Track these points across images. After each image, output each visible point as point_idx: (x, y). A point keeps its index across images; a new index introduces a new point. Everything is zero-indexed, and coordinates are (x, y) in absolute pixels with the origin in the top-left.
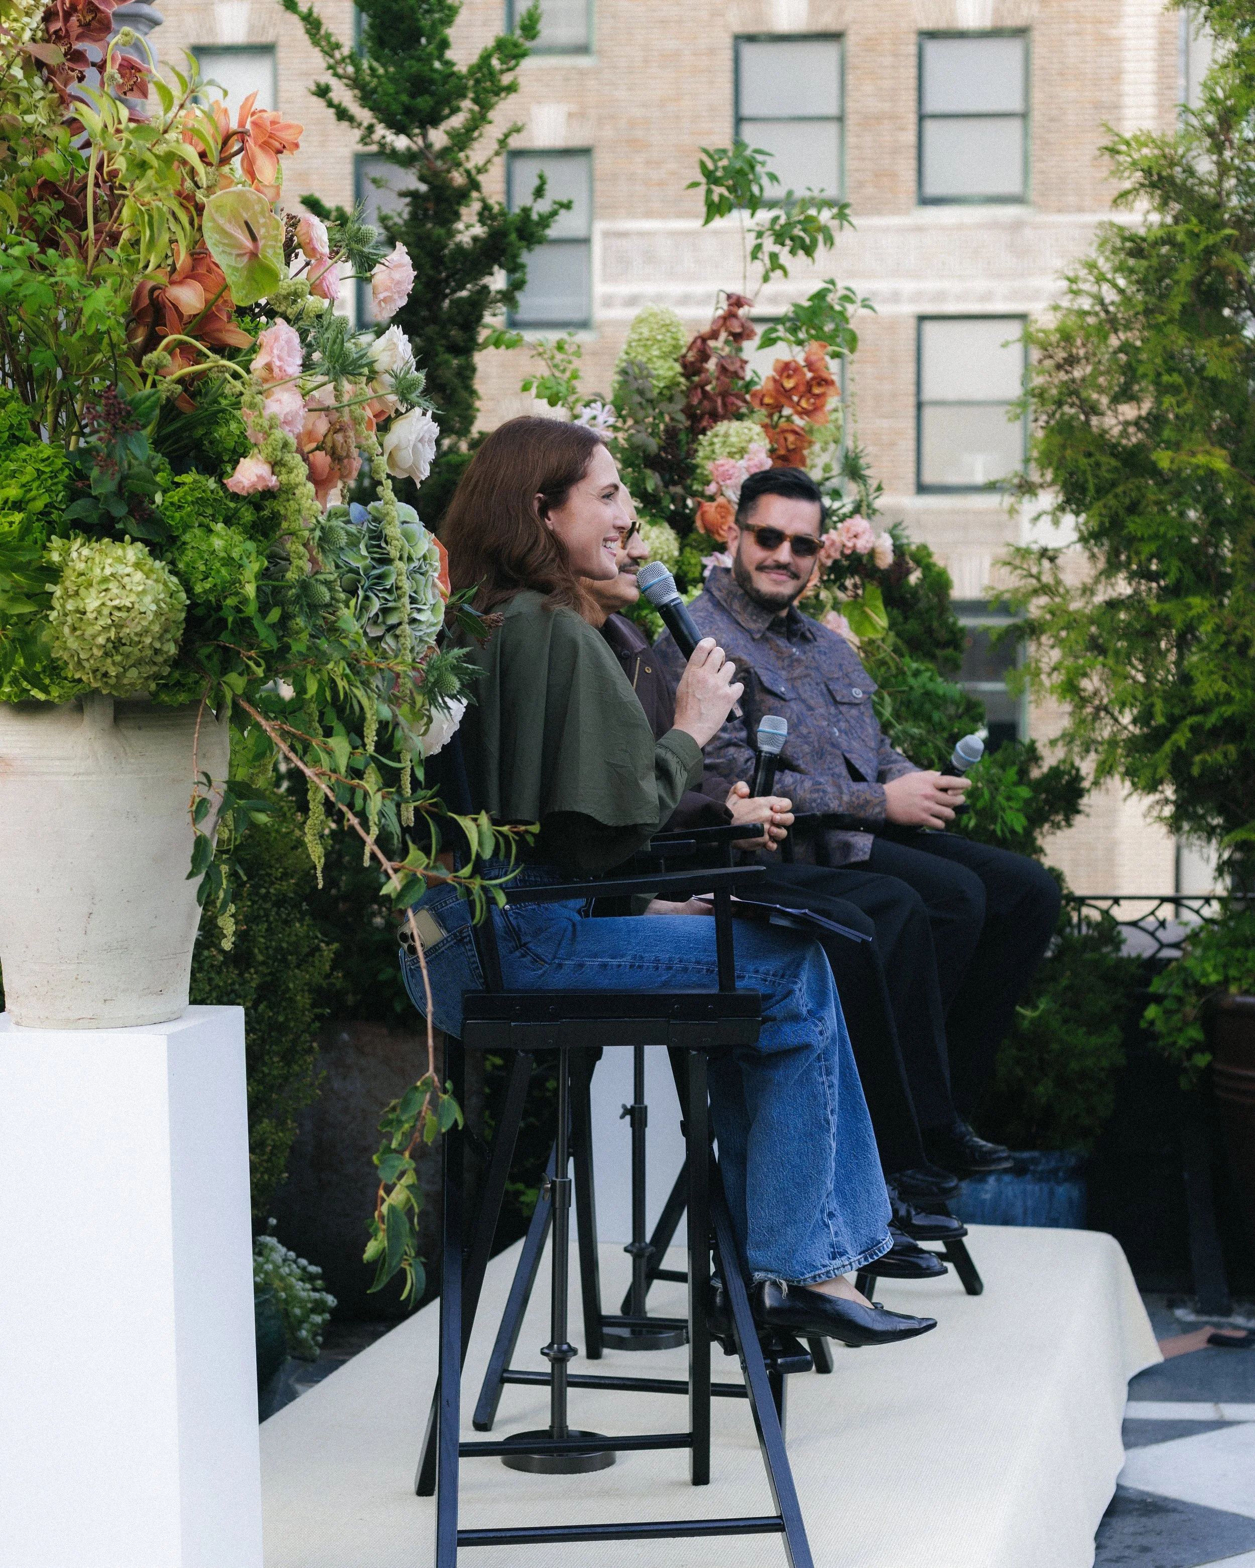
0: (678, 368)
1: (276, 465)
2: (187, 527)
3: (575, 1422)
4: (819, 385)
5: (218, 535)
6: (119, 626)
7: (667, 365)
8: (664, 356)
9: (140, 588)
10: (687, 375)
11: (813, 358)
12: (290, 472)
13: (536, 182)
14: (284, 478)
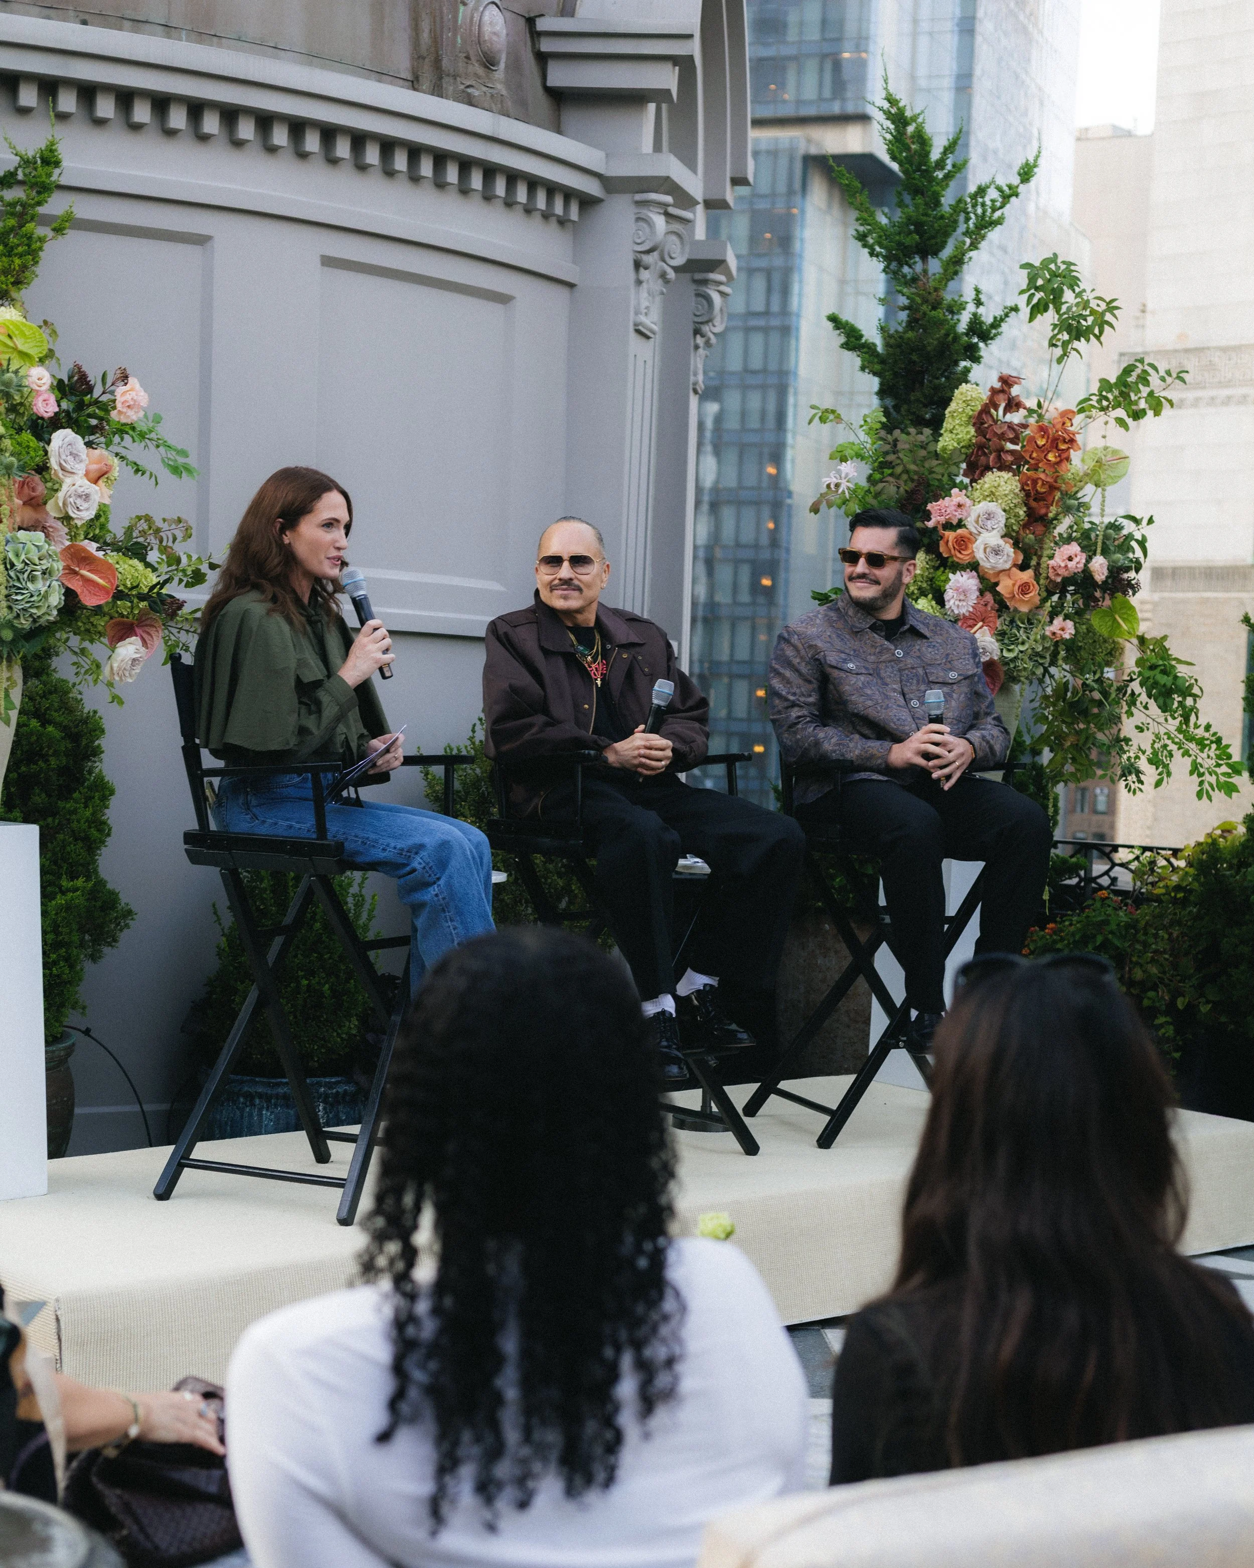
4: (1064, 441)
7: (965, 431)
8: (965, 424)
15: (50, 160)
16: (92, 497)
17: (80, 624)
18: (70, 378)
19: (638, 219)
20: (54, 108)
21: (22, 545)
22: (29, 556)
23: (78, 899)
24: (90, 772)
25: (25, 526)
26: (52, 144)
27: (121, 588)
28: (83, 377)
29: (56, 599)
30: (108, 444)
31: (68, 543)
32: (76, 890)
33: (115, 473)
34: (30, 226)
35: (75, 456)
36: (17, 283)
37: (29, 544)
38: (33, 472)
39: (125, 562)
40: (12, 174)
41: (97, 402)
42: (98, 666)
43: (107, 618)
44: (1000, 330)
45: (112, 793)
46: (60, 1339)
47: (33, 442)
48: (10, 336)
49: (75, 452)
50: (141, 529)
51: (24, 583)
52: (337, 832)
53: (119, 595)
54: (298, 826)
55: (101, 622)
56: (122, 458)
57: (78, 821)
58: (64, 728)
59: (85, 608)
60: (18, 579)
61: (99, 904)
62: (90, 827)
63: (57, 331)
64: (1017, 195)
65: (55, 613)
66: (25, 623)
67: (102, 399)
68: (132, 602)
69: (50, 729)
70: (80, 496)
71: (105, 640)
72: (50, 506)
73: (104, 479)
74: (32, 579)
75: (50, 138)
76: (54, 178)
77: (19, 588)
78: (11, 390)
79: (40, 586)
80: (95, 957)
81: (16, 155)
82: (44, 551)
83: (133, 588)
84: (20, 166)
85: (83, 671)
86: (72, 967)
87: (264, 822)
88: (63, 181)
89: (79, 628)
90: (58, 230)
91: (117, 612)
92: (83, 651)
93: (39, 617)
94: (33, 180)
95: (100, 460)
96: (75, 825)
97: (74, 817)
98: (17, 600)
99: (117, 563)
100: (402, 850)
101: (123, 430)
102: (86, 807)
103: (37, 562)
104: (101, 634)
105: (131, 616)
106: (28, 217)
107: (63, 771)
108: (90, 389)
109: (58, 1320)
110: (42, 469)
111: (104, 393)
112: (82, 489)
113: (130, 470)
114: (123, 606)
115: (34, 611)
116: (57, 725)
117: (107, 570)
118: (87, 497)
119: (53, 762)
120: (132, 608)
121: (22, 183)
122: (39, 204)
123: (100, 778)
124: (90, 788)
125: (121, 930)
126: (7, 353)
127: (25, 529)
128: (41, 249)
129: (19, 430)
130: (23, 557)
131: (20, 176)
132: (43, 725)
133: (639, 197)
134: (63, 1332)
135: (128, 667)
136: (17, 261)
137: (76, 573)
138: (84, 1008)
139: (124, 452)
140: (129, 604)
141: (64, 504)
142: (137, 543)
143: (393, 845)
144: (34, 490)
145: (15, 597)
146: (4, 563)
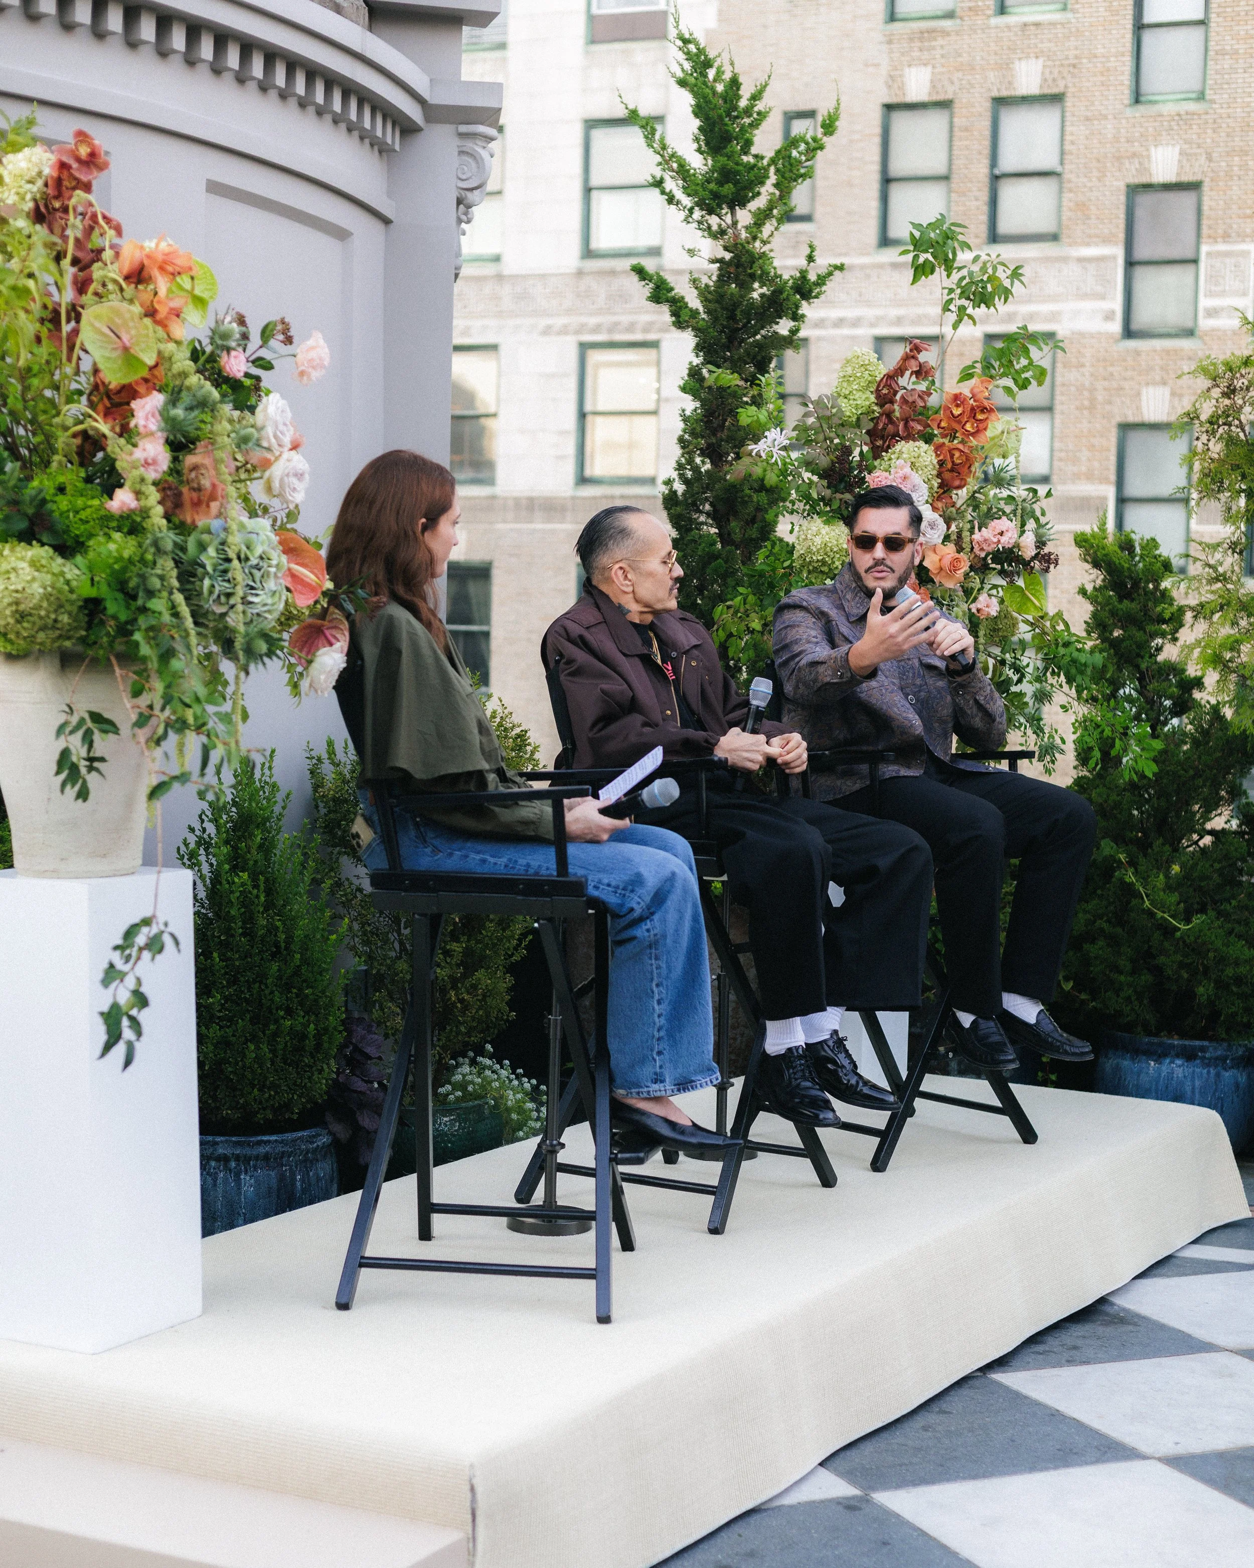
0: (873, 398)
1: (138, 494)
2: (91, 536)
3: (562, 1200)
4: (982, 411)
5: (115, 542)
6: (17, 603)
7: (864, 397)
8: (863, 390)
9: (29, 578)
10: (881, 405)
11: (976, 390)
12: (147, 498)
13: (808, 251)
14: (143, 503)
19: (461, 153)
21: (254, 536)
22: (265, 549)
44: (824, 288)
46: (474, 1514)
48: (192, 278)
51: (258, 582)
52: (540, 866)
54: (492, 860)
60: (253, 578)
64: (821, 148)
70: (296, 475)
74: (267, 576)
77: (254, 588)
79: (272, 585)
87: (451, 855)
98: (251, 603)
100: (617, 887)
103: (271, 555)
112: (299, 466)
115: (267, 615)
117: (313, 562)
118: (301, 476)
130: (255, 549)
133: (463, 128)
134: (479, 1505)
143: (606, 881)
145: (251, 599)
146: (239, 558)
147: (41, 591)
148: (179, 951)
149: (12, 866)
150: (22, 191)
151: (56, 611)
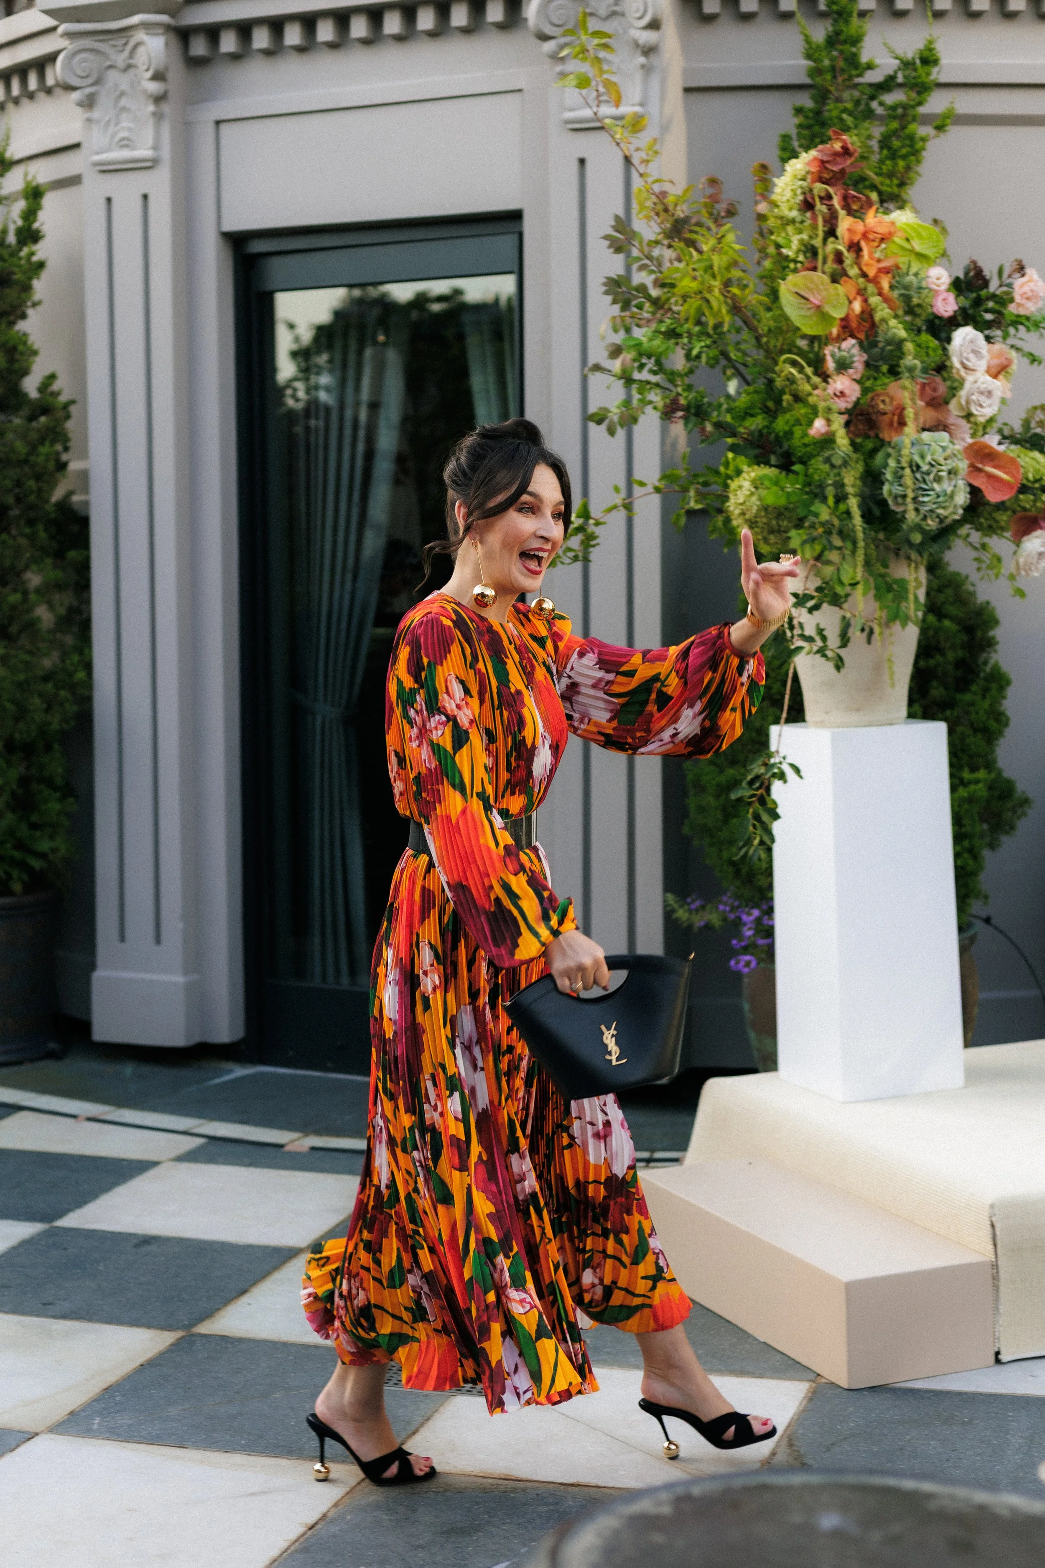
1: (829, 422)
12: (835, 424)
14: (831, 428)
15: (928, 59)
16: (994, 393)
17: (982, 520)
18: (966, 274)
20: (931, 8)
21: (926, 447)
22: (935, 457)
23: (980, 790)
24: (986, 663)
25: (927, 426)
26: (931, 42)
27: (1025, 482)
28: (979, 272)
29: (962, 498)
30: (1006, 336)
31: (970, 441)
32: (977, 782)
33: (1014, 367)
34: (912, 127)
35: (976, 352)
36: (902, 184)
37: (933, 444)
38: (934, 373)
39: (1026, 455)
40: (891, 78)
41: (993, 297)
42: (999, 560)
43: (1009, 513)
45: (1008, 683)
46: (995, 1245)
47: (934, 343)
48: (908, 240)
49: (976, 349)
50: (1037, 419)
51: (929, 484)
53: (1024, 489)
55: (1003, 517)
56: (1018, 349)
57: (977, 713)
58: (958, 621)
59: (988, 503)
60: (925, 481)
61: (996, 794)
62: (988, 718)
63: (949, 229)
65: (961, 511)
66: (932, 524)
67: (998, 292)
68: (1034, 495)
69: (947, 623)
70: (982, 393)
71: (1008, 534)
72: (953, 405)
73: (1003, 373)
74: (938, 479)
75: (928, 38)
76: (933, 77)
77: (926, 490)
78: (912, 293)
79: (947, 486)
80: (993, 846)
81: (896, 58)
82: (949, 452)
83: (1036, 481)
84: (900, 69)
85: (984, 566)
86: (975, 857)
88: (944, 78)
89: (981, 524)
90: (940, 128)
91: (1019, 506)
92: (984, 546)
93: (946, 517)
94: (913, 81)
95: (1000, 354)
96: (973, 717)
97: (972, 709)
98: (923, 502)
99: (1019, 457)
101: (1018, 321)
102: (984, 697)
103: (942, 462)
104: (1003, 529)
105: (1033, 510)
106: (910, 118)
107: (960, 664)
108: (986, 283)
109: (993, 1226)
110: (942, 368)
111: (1001, 286)
112: (984, 386)
113: (1026, 361)
114: (1026, 500)
115: (940, 511)
116: (952, 619)
117: (1009, 464)
118: (989, 394)
119: (951, 656)
120: (1035, 501)
121: (901, 85)
122: (920, 104)
123: (996, 669)
124: (986, 679)
125: (1019, 818)
126: (904, 256)
127: (929, 430)
128: (924, 149)
129: (919, 331)
130: (929, 458)
131: (900, 79)
132: (940, 620)
134: (998, 1238)
135: (1034, 561)
136: (901, 163)
137: (980, 470)
138: (986, 897)
139: (1019, 344)
140: (1032, 497)
141: (968, 402)
142: (1036, 435)
144: (935, 390)
145: (921, 499)
146: (911, 466)
147: (758, 503)
148: (801, 777)
149: (804, 720)
150: (794, 187)
151: (777, 518)
